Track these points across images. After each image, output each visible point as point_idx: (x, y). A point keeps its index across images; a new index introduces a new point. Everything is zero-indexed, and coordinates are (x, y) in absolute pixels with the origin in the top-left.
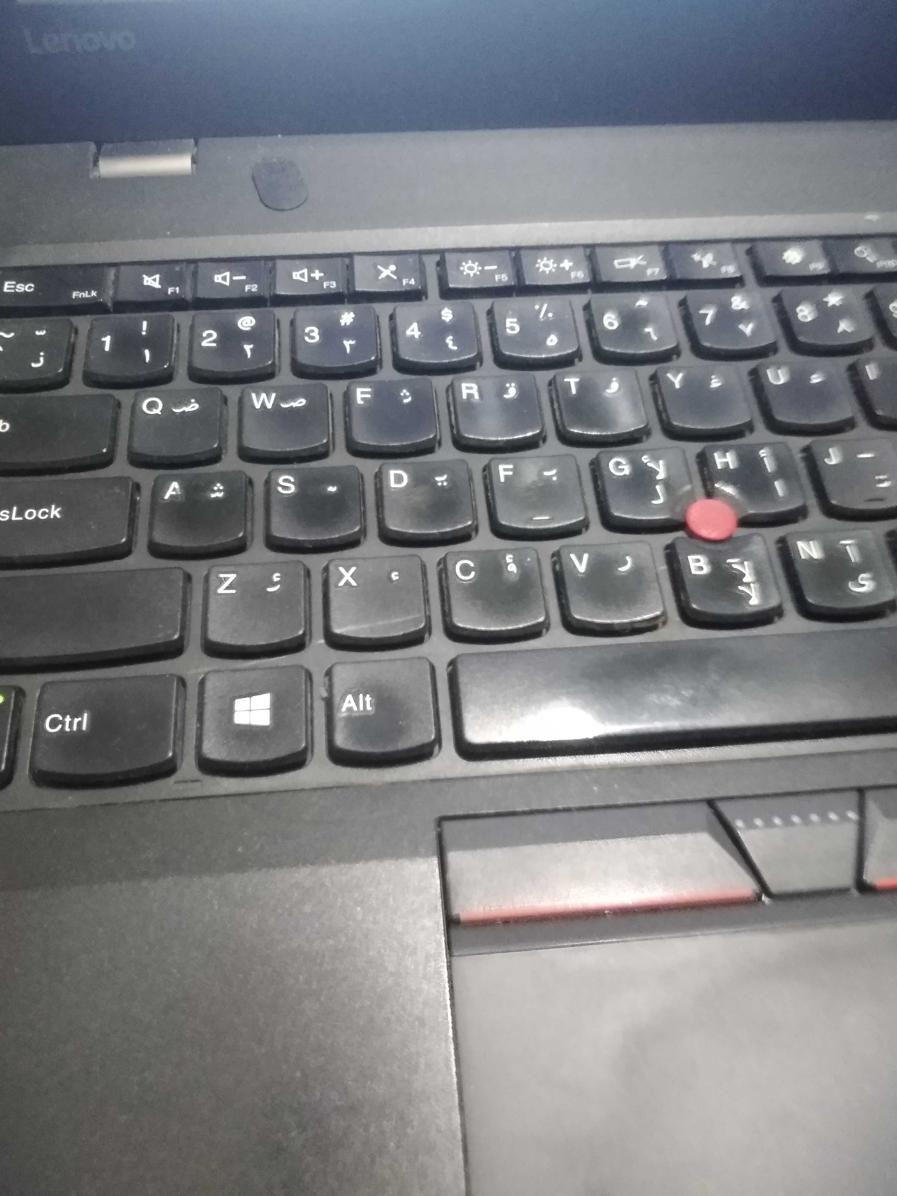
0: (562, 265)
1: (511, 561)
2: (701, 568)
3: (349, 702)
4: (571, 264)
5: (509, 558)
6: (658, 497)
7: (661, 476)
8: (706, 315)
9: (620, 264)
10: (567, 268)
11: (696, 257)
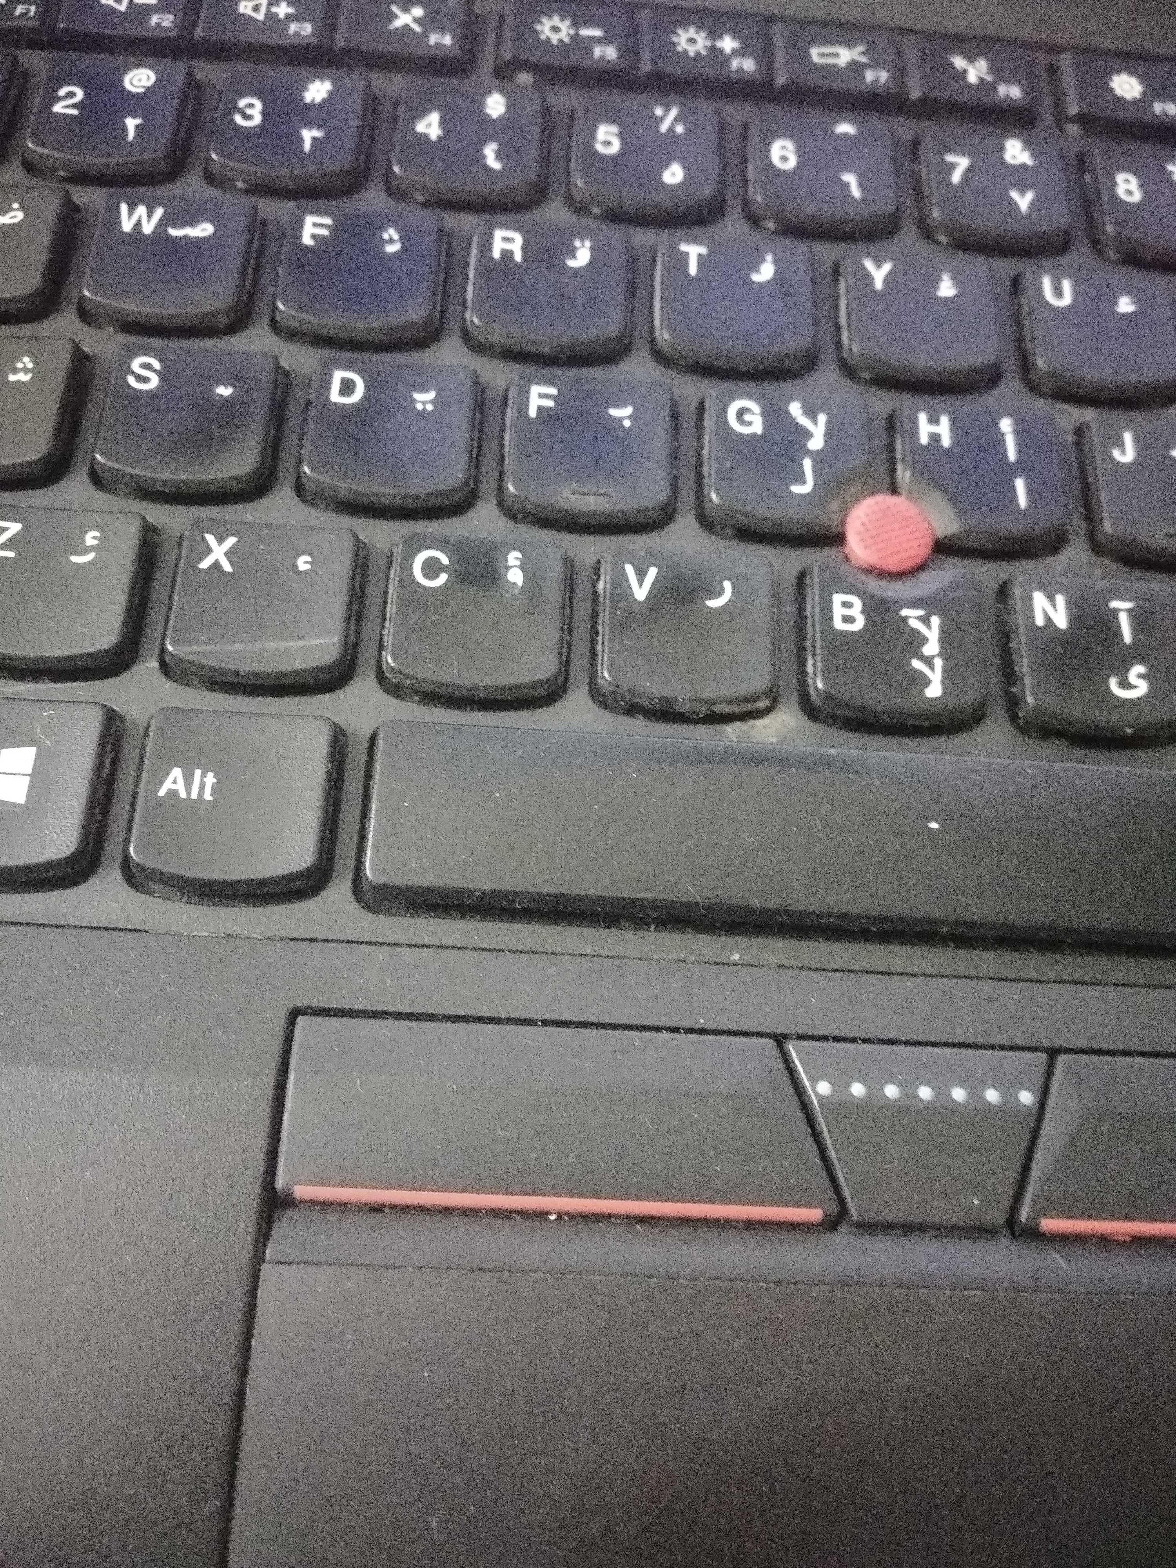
0: (719, 44)
1: (518, 563)
2: (851, 620)
3: (175, 782)
4: (736, 44)
5: (514, 558)
6: (802, 480)
7: (816, 443)
8: (954, 166)
9: (822, 55)
10: (727, 51)
11: (959, 62)
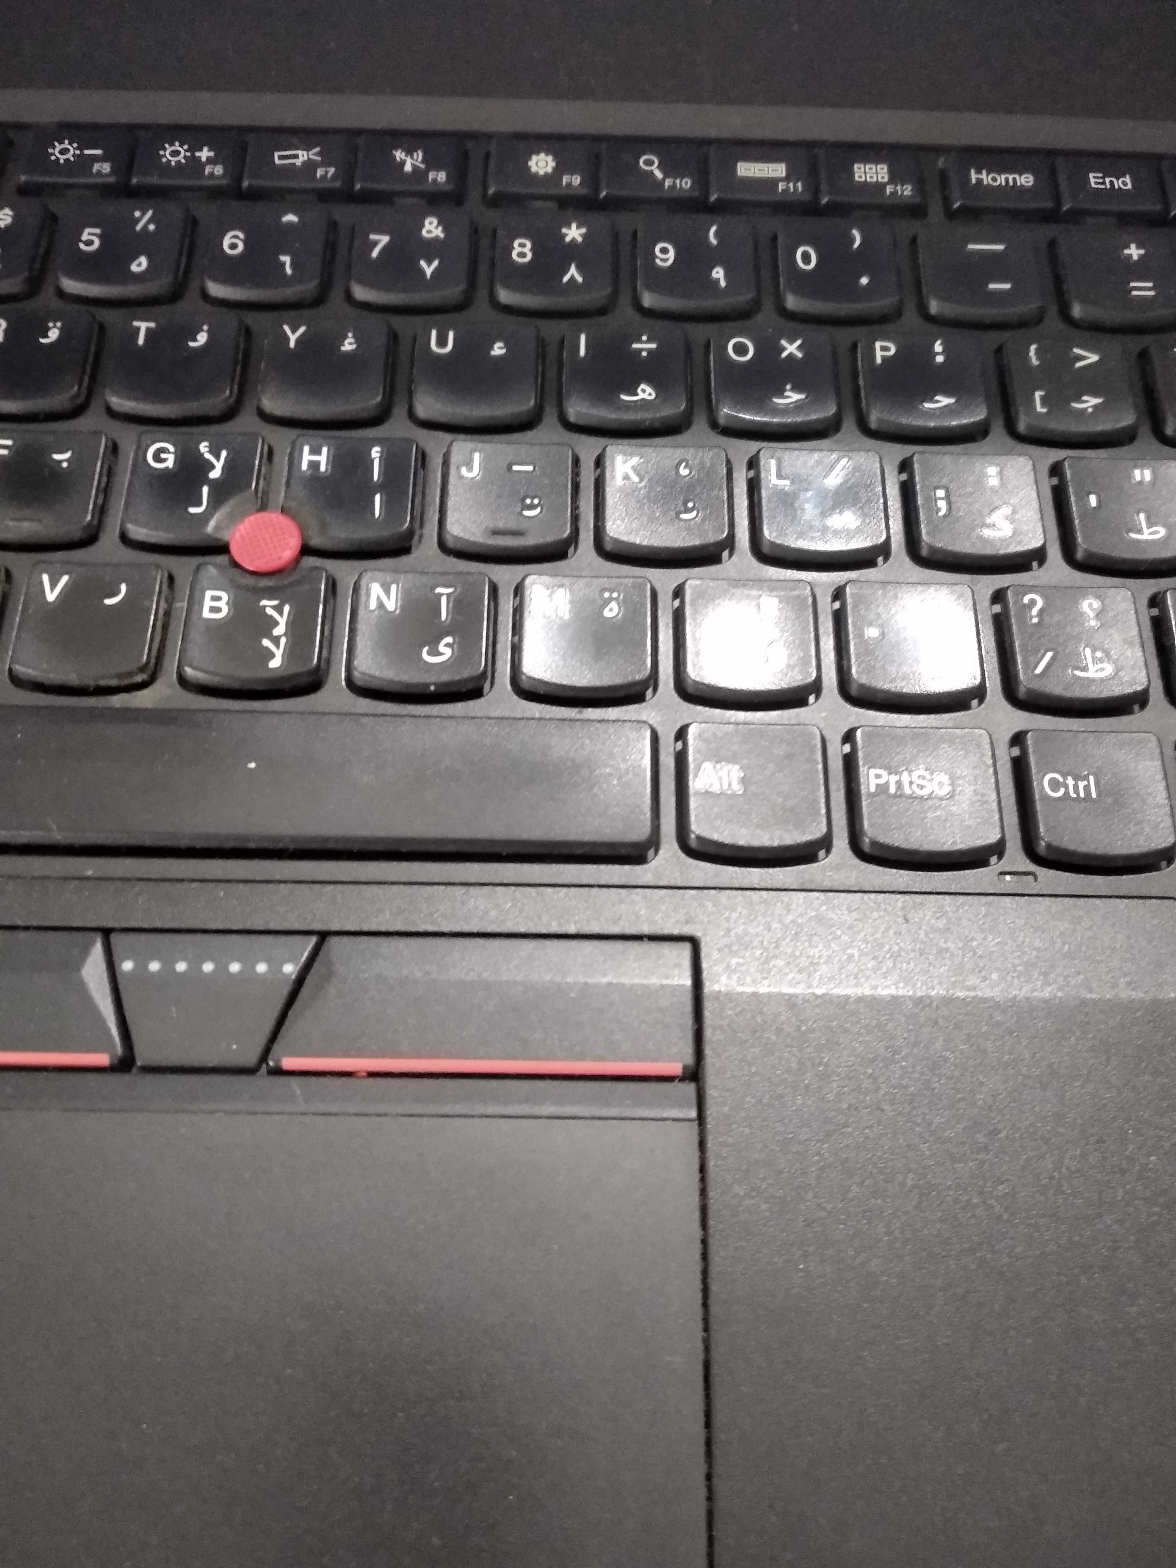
0: (197, 154)
2: (218, 610)
4: (212, 154)
6: (199, 504)
7: (215, 474)
8: (375, 243)
9: (281, 158)
10: (204, 159)
11: (399, 155)
